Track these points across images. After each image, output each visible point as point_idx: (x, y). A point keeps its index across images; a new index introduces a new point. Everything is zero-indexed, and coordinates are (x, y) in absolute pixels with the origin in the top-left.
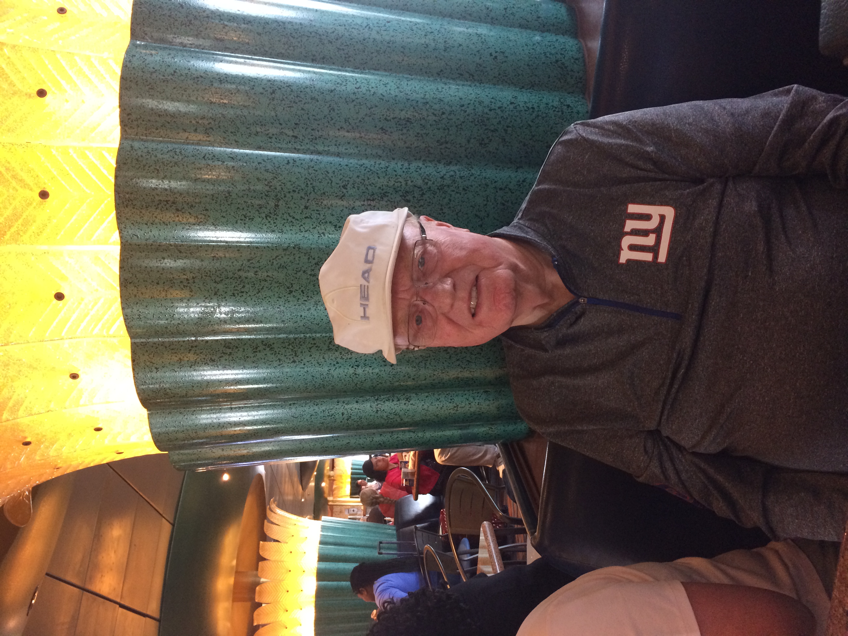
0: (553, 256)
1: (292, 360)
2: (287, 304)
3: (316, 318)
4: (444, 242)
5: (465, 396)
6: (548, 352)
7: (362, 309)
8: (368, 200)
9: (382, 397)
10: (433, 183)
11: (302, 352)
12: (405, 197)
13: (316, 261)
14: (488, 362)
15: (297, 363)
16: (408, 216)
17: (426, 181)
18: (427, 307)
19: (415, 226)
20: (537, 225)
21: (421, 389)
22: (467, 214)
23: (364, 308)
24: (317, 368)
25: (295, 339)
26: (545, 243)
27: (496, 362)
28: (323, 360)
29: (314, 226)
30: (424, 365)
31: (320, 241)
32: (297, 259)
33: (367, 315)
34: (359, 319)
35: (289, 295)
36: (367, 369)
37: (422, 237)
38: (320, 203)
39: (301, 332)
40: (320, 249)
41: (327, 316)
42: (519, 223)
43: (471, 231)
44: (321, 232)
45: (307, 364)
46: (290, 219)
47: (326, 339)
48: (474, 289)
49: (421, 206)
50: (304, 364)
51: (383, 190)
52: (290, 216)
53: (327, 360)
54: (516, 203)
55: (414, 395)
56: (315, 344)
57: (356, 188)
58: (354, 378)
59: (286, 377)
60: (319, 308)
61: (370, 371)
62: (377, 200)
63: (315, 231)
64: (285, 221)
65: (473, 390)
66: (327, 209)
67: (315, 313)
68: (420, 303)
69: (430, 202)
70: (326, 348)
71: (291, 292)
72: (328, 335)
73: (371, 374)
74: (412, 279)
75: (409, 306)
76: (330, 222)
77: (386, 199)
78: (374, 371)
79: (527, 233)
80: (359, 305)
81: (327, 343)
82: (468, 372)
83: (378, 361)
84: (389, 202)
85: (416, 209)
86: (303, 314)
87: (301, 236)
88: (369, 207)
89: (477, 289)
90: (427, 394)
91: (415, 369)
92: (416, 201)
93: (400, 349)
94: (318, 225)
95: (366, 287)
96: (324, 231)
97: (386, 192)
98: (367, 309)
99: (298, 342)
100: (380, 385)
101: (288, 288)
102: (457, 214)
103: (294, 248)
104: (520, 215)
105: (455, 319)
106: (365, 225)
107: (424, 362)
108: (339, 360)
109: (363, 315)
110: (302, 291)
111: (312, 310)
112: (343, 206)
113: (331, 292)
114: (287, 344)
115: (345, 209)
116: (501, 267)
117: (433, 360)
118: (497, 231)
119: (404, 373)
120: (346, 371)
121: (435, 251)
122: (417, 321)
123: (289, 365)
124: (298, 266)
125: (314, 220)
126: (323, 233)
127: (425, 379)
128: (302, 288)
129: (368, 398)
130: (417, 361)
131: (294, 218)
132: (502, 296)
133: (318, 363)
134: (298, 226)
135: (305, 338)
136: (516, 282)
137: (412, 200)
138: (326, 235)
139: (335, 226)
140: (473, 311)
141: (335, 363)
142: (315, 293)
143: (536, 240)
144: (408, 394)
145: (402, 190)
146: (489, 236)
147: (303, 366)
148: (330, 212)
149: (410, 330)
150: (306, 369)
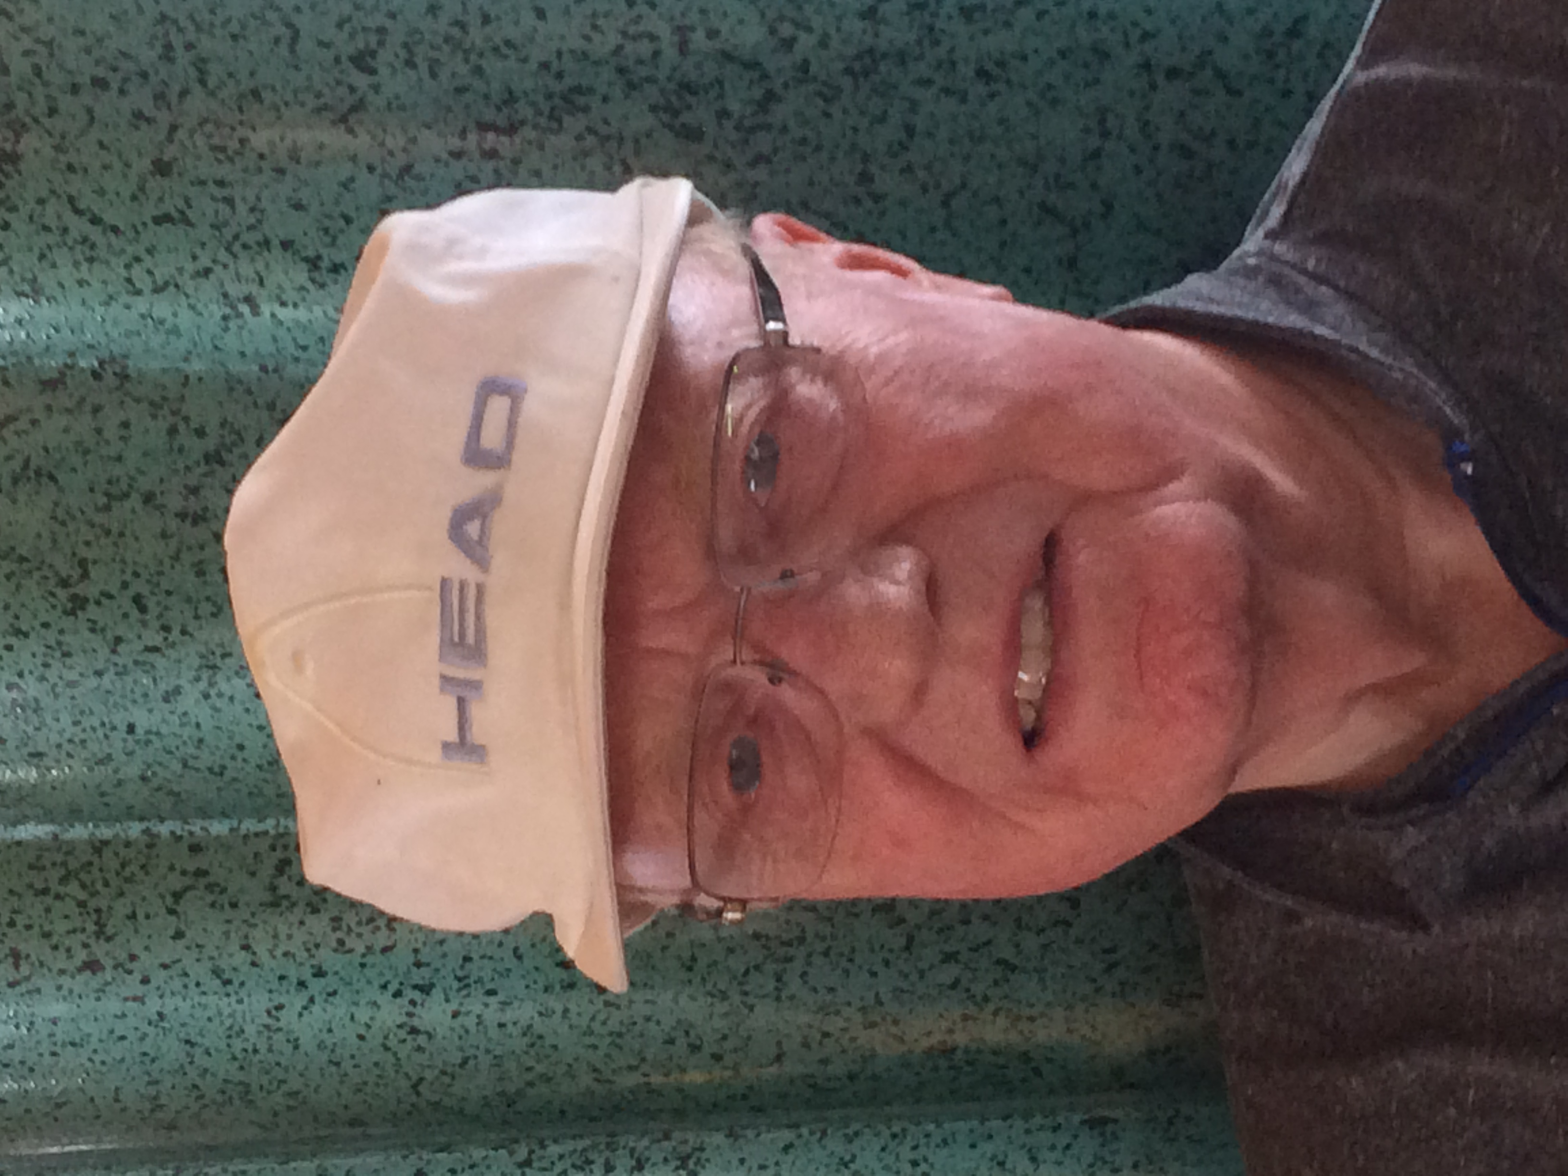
0: (1450, 435)
1: (81, 955)
2: (56, 665)
3: (209, 739)
4: (881, 358)
5: (988, 1148)
6: (1426, 928)
7: (451, 703)
8: (483, 127)
9: (554, 1149)
10: (824, 43)
11: (133, 916)
12: (676, 113)
13: (210, 443)
14: (1111, 967)
15: (108, 975)
16: (695, 218)
17: (786, 30)
18: (787, 694)
19: (727, 274)
20: (1362, 267)
21: (759, 1110)
22: (997, 200)
23: (461, 702)
24: (211, 1000)
25: (99, 847)
26: (1409, 364)
27: (1147, 970)
28: (242, 957)
29: (205, 261)
30: (771, 985)
31: (230, 342)
32: (111, 432)
33: (477, 734)
34: (435, 755)
35: (67, 622)
36: (475, 1005)
37: (764, 335)
38: (234, 145)
39: (130, 813)
40: (232, 383)
41: (264, 729)
42: (1273, 258)
43: (1022, 297)
44: (235, 290)
45: (159, 977)
46: (78, 226)
47: (263, 845)
48: (1036, 603)
49: (758, 160)
50: (145, 981)
51: (560, 76)
52: (78, 212)
53: (263, 956)
54: (1251, 145)
55: (719, 1138)
56: (201, 873)
57: (423, 67)
58: (403, 1052)
59: (45, 1048)
60: (224, 686)
61: (492, 1015)
62: (528, 132)
63: (208, 286)
64: (51, 239)
65: (1027, 1116)
66: (267, 175)
67: (202, 713)
68: (757, 677)
69: (804, 141)
70: (257, 892)
71: (78, 603)
72: (269, 824)
73: (494, 1032)
74: (711, 552)
75: (699, 691)
76: (286, 245)
77: (574, 123)
78: (509, 1016)
79: (1310, 307)
80: (436, 681)
81: (267, 870)
82: (1002, 1021)
83: (528, 963)
84: (590, 141)
85: (733, 176)
86: (142, 720)
87: (134, 314)
88: (489, 166)
89: (1049, 601)
90: (788, 1135)
91: (721, 1007)
92: (734, 136)
93: (646, 908)
94: (223, 256)
95: (471, 593)
96: (254, 289)
97: (578, 90)
98: (475, 711)
99: (115, 864)
100: (543, 1089)
101: (64, 583)
102: (946, 204)
103: (96, 375)
104: (1277, 212)
105: (934, 760)
106: (468, 266)
107: (770, 967)
108: (326, 957)
109: (453, 736)
110: (137, 600)
111: (189, 700)
112: (354, 159)
113: (286, 614)
114: (55, 874)
115: (363, 176)
116: (1174, 487)
117: (818, 960)
118: (1158, 299)
119: (668, 1022)
120: (363, 1015)
121: (833, 405)
122: (734, 767)
123: (65, 981)
124: (117, 470)
125: (204, 231)
126: (248, 299)
127: (779, 1058)
128: (139, 587)
129: (478, 1154)
130: (737, 964)
131: (95, 221)
132: (1182, 640)
133: (217, 972)
134: (118, 263)
135: (152, 840)
136: (1253, 565)
137: (710, 128)
138: (266, 309)
139: (314, 263)
140: (1029, 716)
141: (307, 974)
142: (206, 608)
143: (1363, 347)
144: (691, 1137)
145: (661, 76)
146: (1108, 321)
147: (140, 990)
148: (285, 188)
149: (701, 817)
150: (153, 1005)
